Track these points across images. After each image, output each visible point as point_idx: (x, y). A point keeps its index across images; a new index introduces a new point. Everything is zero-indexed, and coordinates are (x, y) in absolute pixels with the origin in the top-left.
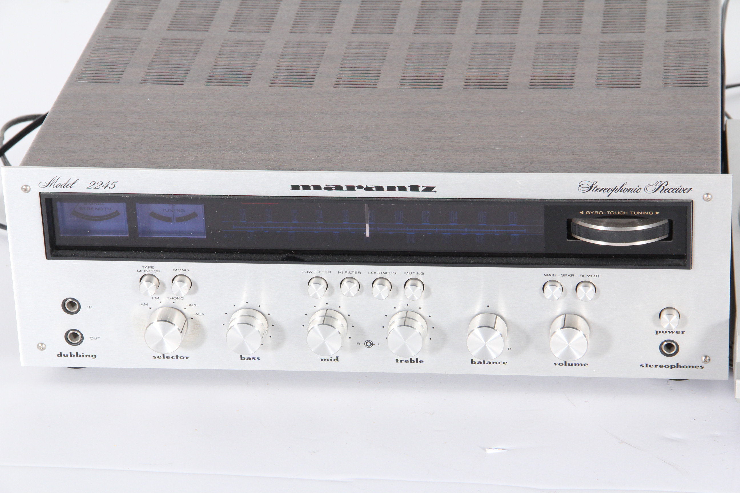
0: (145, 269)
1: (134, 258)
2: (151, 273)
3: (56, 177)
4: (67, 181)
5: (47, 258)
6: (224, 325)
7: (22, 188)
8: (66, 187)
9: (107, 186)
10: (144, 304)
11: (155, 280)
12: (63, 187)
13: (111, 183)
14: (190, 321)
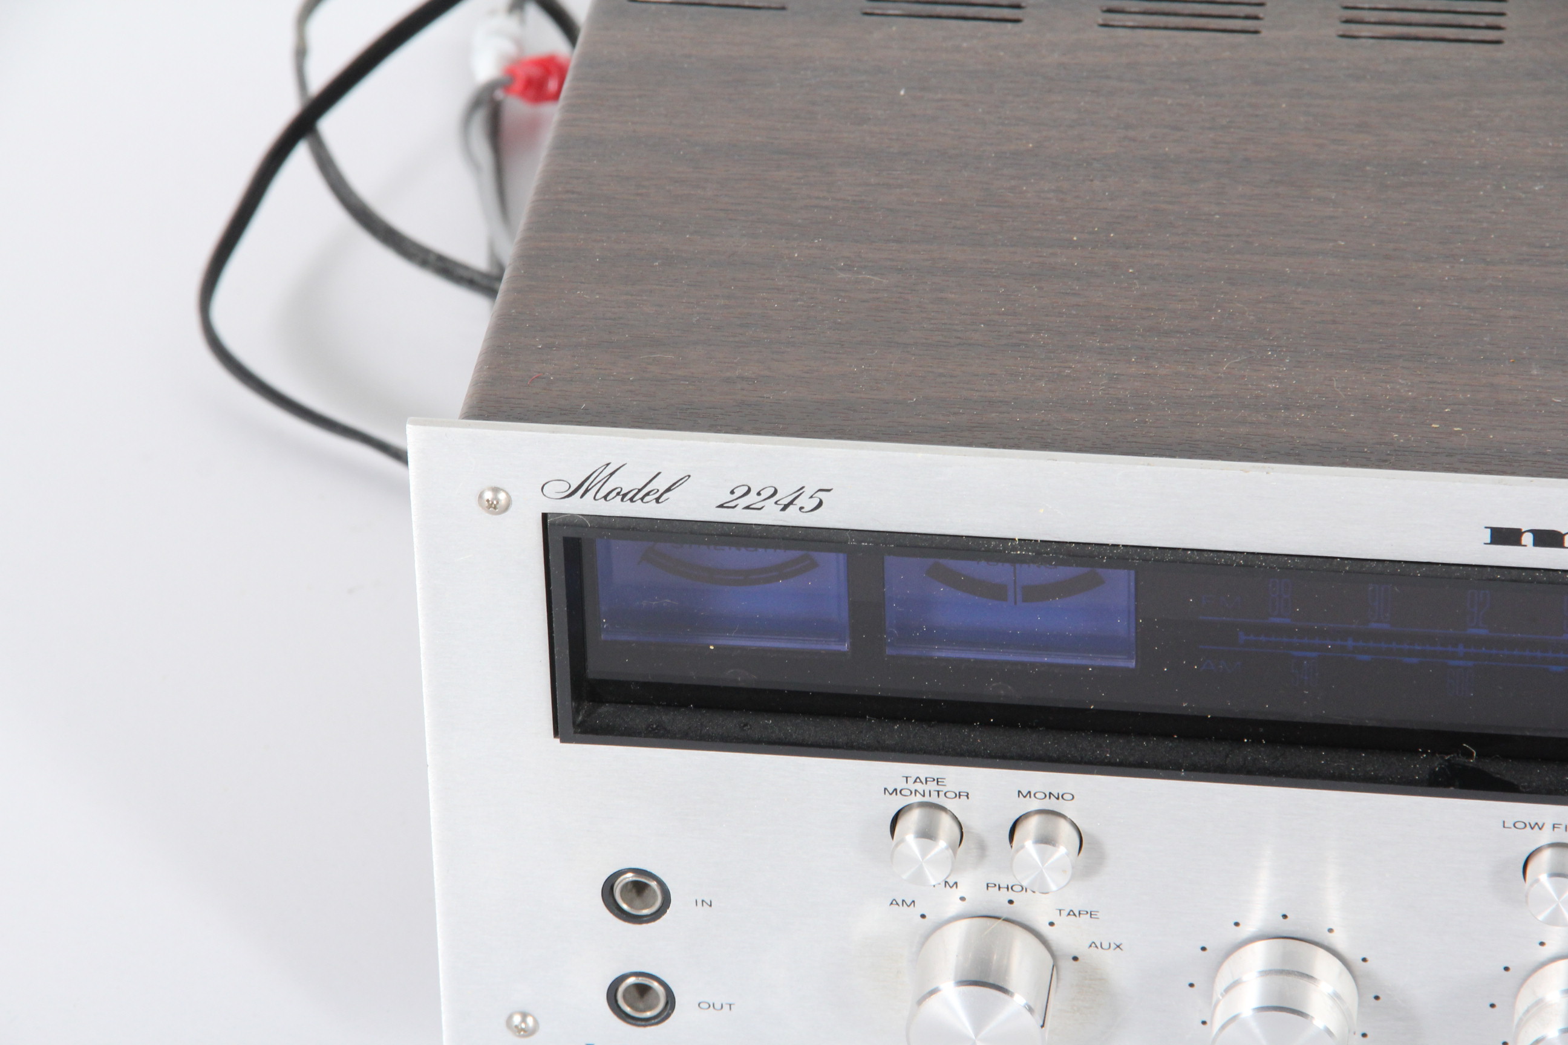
0: (913, 787)
1: (877, 749)
2: (934, 799)
3: (608, 465)
4: (648, 481)
5: (556, 733)
6: (1191, 985)
7: (481, 496)
8: (642, 499)
9: (791, 503)
10: (900, 903)
11: (946, 824)
12: (631, 500)
13: (808, 492)
14: (1066, 965)
